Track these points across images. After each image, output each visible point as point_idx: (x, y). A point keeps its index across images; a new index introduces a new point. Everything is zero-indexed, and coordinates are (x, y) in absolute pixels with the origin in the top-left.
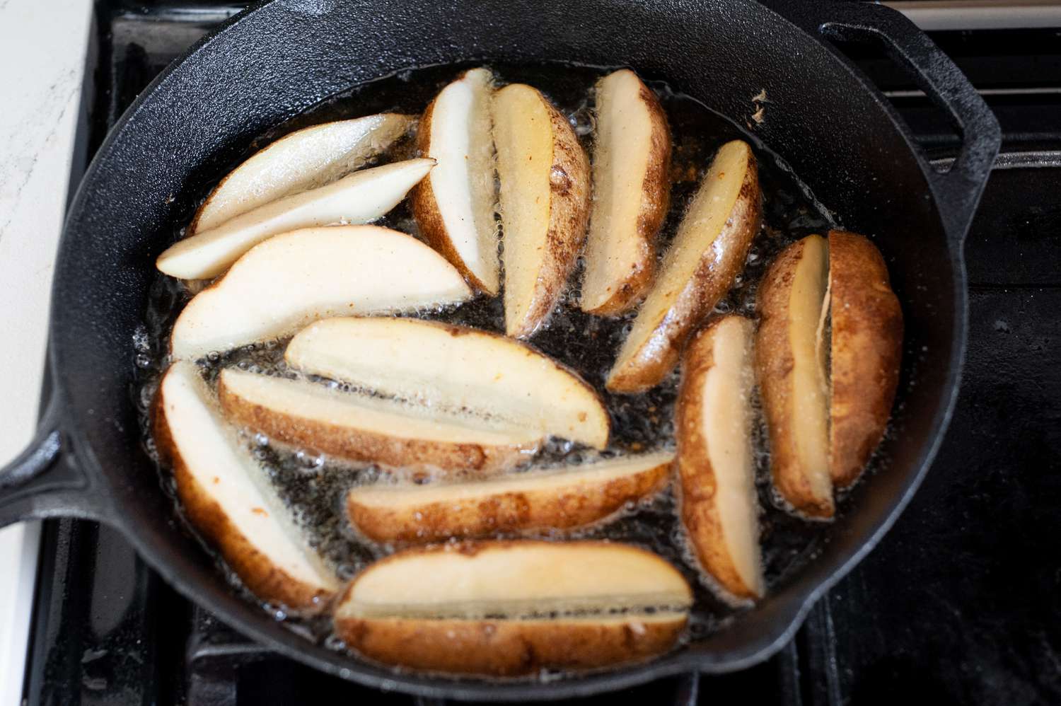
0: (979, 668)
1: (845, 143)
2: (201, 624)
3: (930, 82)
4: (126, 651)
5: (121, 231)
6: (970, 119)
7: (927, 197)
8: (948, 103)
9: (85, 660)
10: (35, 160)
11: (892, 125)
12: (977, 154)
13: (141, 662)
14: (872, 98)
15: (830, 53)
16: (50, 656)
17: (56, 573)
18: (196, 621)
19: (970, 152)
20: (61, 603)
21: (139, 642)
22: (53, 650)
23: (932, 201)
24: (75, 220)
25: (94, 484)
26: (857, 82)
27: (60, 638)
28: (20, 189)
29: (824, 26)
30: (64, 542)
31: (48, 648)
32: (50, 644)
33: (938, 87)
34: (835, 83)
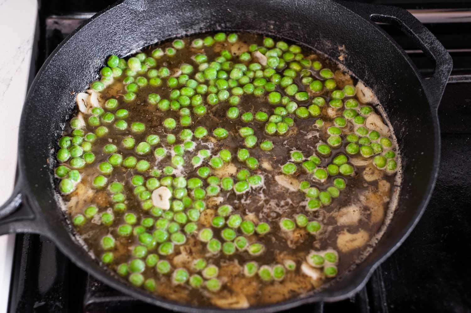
0: (452, 304)
1: (381, 68)
2: (90, 289)
3: (420, 40)
4: (55, 302)
5: (51, 106)
6: (439, 55)
7: (420, 90)
8: (428, 49)
9: (35, 306)
10: (11, 80)
11: (404, 58)
12: (442, 71)
13: (61, 307)
14: (394, 47)
15: (375, 27)
16: (19, 304)
17: (21, 266)
18: (87, 288)
19: (439, 70)
20: (24, 280)
21: (61, 298)
22: (20, 302)
23: (423, 91)
24: (30, 99)
25: (38, 217)
26: (387, 40)
27: (23, 297)
28: (4, 93)
29: (372, 15)
30: (25, 253)
31: (18, 301)
32: (19, 299)
33: (424, 42)
34: (377, 41)
